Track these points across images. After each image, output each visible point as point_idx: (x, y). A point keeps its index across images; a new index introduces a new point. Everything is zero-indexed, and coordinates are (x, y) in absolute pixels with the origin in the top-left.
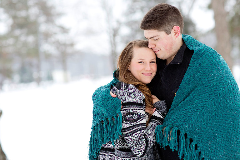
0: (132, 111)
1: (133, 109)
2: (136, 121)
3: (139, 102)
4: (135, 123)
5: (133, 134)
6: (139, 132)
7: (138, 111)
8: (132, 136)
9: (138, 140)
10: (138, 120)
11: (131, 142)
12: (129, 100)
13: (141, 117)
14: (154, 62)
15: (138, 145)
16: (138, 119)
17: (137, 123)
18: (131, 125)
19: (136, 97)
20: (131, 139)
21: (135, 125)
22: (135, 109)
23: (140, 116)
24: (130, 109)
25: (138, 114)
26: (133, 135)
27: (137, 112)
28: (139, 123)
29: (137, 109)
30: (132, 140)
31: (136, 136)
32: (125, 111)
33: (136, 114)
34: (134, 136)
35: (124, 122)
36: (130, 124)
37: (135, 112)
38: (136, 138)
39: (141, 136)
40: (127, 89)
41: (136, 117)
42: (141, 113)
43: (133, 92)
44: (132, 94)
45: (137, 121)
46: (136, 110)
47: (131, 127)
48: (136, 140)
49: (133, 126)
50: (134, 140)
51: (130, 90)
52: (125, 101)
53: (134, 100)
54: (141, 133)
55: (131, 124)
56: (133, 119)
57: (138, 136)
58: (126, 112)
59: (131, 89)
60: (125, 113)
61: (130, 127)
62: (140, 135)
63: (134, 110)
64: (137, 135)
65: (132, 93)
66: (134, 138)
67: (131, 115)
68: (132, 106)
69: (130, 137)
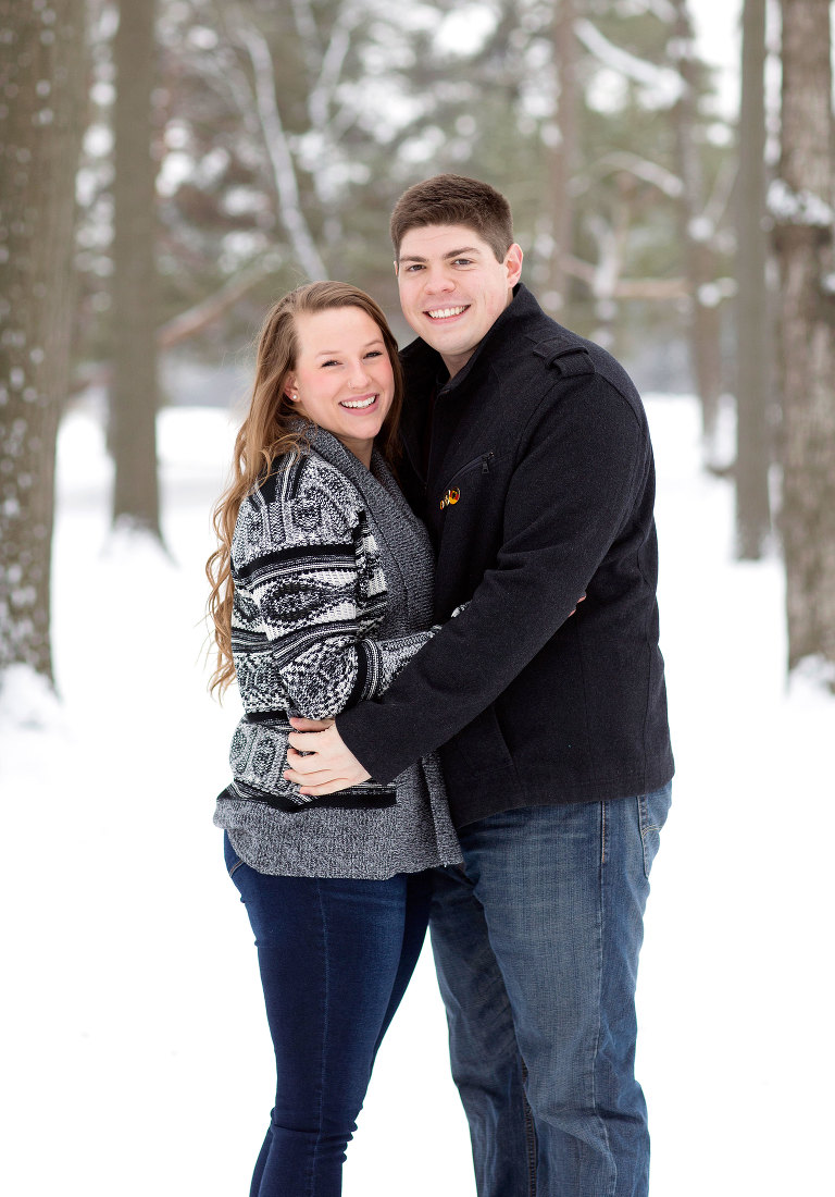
0: (297, 579)
1: (299, 573)
2: (305, 614)
3: (331, 539)
4: (301, 622)
5: (298, 655)
6: (316, 647)
7: (318, 576)
8: (295, 663)
9: (319, 673)
10: (314, 612)
11: (292, 683)
12: (296, 538)
13: (325, 597)
14: (376, 354)
15: (321, 687)
16: (314, 606)
17: (309, 623)
18: (288, 630)
19: (319, 524)
20: (293, 674)
21: (303, 629)
22: (306, 572)
23: (320, 595)
24: (289, 575)
25: (314, 589)
26: (298, 660)
27: (312, 580)
28: (316, 621)
29: (313, 571)
30: (296, 678)
31: (306, 661)
32: (273, 584)
33: (306, 589)
34: (301, 664)
35: (269, 621)
36: (285, 627)
37: (305, 583)
38: (308, 666)
39: (325, 658)
40: (293, 497)
41: (305, 600)
42: (327, 584)
43: (312, 509)
44: (307, 515)
45: (310, 616)
46: (310, 575)
47: (291, 634)
48: (311, 675)
49: (297, 631)
50: (301, 674)
51: (304, 501)
52: (282, 544)
53: (313, 536)
54: (325, 648)
55: (288, 626)
56: (294, 610)
57: (314, 660)
58: (274, 587)
59: (308, 498)
60: (273, 590)
61: (285, 636)
62: (320, 656)
63: (303, 576)
64: (312, 657)
65: (307, 512)
66: (303, 669)
67: (288, 597)
68: (299, 561)
69: (290, 667)
